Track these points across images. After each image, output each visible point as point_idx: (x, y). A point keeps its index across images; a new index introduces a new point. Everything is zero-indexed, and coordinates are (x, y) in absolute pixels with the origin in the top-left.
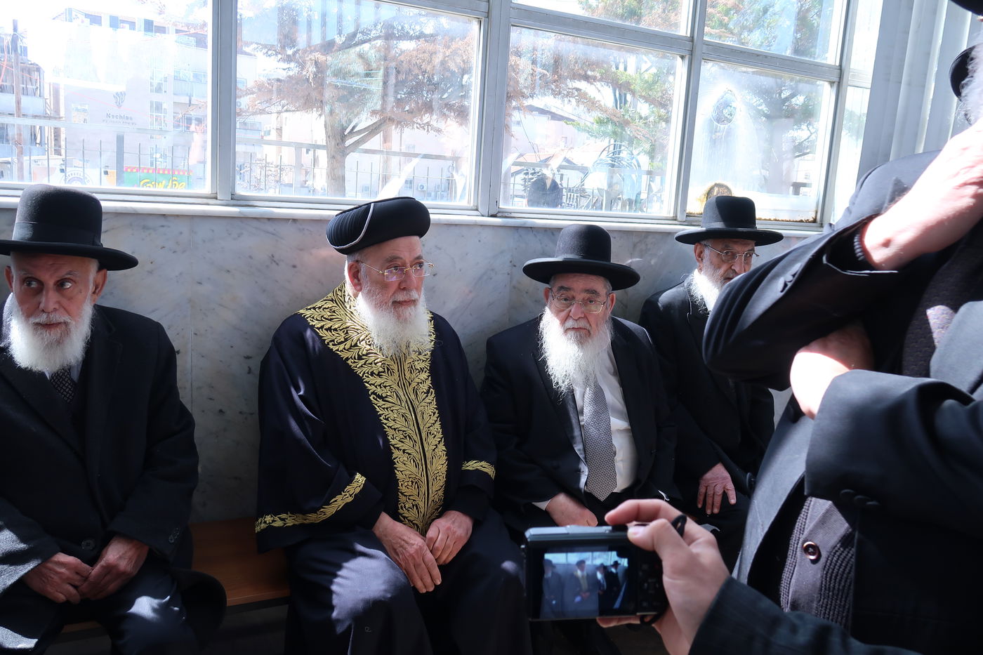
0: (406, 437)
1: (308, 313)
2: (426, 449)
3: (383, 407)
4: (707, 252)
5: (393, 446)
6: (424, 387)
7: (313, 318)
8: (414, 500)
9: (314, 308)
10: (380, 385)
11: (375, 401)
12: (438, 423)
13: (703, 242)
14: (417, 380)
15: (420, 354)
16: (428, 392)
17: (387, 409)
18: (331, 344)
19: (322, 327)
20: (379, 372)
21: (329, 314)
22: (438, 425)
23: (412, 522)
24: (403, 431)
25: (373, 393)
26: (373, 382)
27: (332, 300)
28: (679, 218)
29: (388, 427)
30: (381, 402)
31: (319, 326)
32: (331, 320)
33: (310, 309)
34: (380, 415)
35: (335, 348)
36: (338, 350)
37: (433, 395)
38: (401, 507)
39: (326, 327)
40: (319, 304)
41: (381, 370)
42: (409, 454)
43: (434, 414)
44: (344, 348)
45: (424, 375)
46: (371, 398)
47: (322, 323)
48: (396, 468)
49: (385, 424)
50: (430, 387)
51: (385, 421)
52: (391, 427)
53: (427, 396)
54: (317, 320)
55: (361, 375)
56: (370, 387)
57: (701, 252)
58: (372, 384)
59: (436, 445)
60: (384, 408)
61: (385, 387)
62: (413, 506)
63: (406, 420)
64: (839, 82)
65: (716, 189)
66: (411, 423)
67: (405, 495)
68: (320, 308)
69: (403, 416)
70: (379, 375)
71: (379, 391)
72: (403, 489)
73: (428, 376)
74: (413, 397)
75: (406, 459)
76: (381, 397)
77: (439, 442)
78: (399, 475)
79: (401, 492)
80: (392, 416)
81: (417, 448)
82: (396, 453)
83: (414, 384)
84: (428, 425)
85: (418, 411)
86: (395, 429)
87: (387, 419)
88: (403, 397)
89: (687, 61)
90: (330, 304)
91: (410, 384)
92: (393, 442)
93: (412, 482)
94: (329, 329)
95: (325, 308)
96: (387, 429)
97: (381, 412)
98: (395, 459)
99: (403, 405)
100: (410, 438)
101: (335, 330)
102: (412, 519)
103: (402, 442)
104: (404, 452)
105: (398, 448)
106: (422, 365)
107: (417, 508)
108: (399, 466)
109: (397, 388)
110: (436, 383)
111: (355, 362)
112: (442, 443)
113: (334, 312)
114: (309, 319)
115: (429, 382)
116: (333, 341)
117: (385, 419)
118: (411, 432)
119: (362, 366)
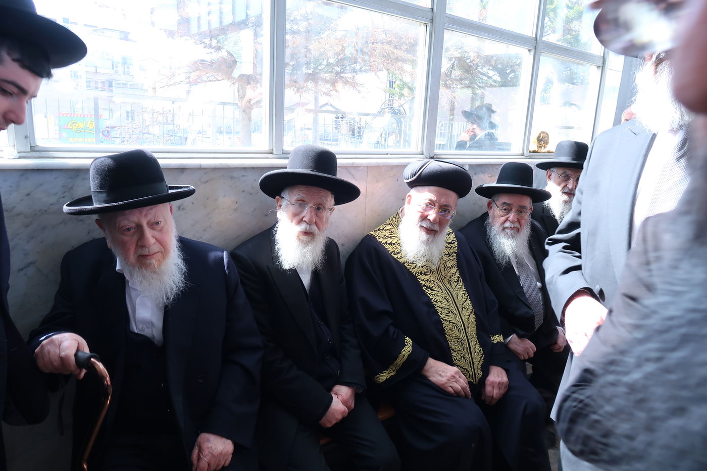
0: (449, 312)
1: (376, 234)
2: (463, 319)
3: (432, 293)
4: (553, 175)
5: (442, 319)
6: (455, 278)
7: (380, 236)
8: (461, 354)
9: (379, 230)
10: (427, 281)
11: (426, 291)
12: (469, 300)
13: (551, 169)
14: (449, 274)
15: (450, 256)
16: (458, 281)
17: (434, 295)
18: (393, 253)
19: (386, 242)
20: (425, 273)
21: (389, 234)
22: (468, 302)
23: (462, 368)
24: (447, 308)
25: (424, 285)
26: (423, 279)
27: (390, 224)
28: (525, 154)
29: (437, 306)
30: (430, 291)
31: (384, 242)
32: (390, 237)
33: (376, 231)
34: (432, 299)
35: (395, 256)
36: (397, 258)
37: (462, 282)
38: (455, 359)
39: (389, 242)
40: (382, 227)
41: (426, 270)
42: (453, 323)
43: (465, 294)
44: (401, 256)
45: (454, 270)
46: (424, 288)
47: (386, 240)
48: (446, 334)
49: (436, 305)
50: (459, 278)
51: (435, 303)
52: (439, 307)
53: (458, 284)
54: (382, 238)
55: (414, 274)
56: (421, 282)
57: (550, 175)
58: (422, 279)
59: (469, 315)
60: (432, 295)
61: (430, 281)
62: (461, 357)
63: (448, 301)
64: (603, 67)
65: (542, 135)
66: (451, 302)
67: (455, 351)
68: (383, 230)
69: (445, 299)
70: (425, 274)
71: (427, 284)
72: (452, 346)
73: (457, 270)
74: (448, 286)
75: (451, 327)
76: (429, 288)
77: (471, 312)
78: (448, 338)
79: (452, 349)
80: (439, 299)
81: (457, 318)
82: (445, 324)
83: (448, 277)
84: (462, 303)
85: (454, 294)
86: (442, 308)
87: (436, 302)
88: (442, 287)
89: (532, 53)
90: (389, 227)
91: (445, 278)
92: (442, 316)
93: (458, 342)
94: (390, 244)
95: (386, 230)
96: (437, 308)
97: (431, 297)
98: (444, 327)
99: (444, 292)
100: (452, 313)
101: (394, 244)
102: (462, 366)
103: (448, 316)
104: (450, 323)
105: (445, 320)
106: (452, 263)
107: (464, 358)
108: (448, 332)
109: (438, 281)
110: (462, 274)
111: (409, 265)
112: (473, 313)
113: (392, 232)
114: (377, 238)
115: (458, 274)
116: (394, 251)
117: (435, 302)
118: (452, 309)
119: (414, 268)
